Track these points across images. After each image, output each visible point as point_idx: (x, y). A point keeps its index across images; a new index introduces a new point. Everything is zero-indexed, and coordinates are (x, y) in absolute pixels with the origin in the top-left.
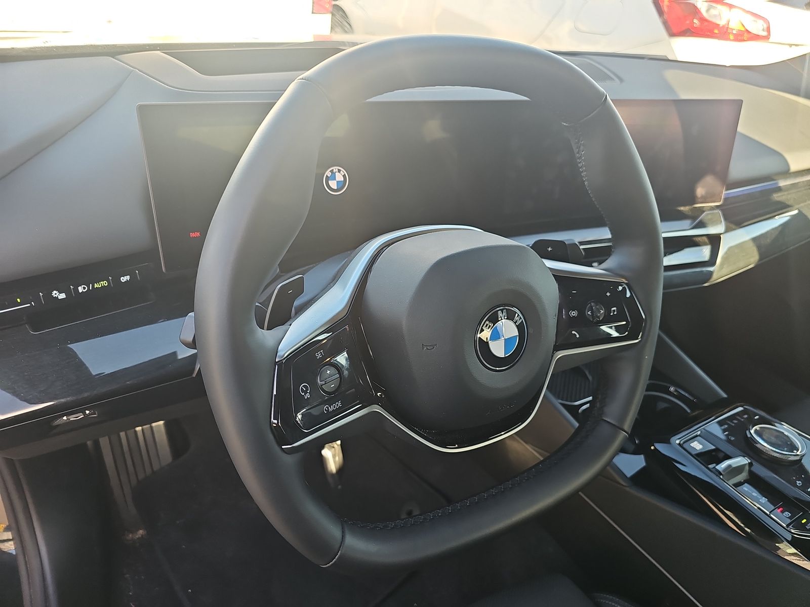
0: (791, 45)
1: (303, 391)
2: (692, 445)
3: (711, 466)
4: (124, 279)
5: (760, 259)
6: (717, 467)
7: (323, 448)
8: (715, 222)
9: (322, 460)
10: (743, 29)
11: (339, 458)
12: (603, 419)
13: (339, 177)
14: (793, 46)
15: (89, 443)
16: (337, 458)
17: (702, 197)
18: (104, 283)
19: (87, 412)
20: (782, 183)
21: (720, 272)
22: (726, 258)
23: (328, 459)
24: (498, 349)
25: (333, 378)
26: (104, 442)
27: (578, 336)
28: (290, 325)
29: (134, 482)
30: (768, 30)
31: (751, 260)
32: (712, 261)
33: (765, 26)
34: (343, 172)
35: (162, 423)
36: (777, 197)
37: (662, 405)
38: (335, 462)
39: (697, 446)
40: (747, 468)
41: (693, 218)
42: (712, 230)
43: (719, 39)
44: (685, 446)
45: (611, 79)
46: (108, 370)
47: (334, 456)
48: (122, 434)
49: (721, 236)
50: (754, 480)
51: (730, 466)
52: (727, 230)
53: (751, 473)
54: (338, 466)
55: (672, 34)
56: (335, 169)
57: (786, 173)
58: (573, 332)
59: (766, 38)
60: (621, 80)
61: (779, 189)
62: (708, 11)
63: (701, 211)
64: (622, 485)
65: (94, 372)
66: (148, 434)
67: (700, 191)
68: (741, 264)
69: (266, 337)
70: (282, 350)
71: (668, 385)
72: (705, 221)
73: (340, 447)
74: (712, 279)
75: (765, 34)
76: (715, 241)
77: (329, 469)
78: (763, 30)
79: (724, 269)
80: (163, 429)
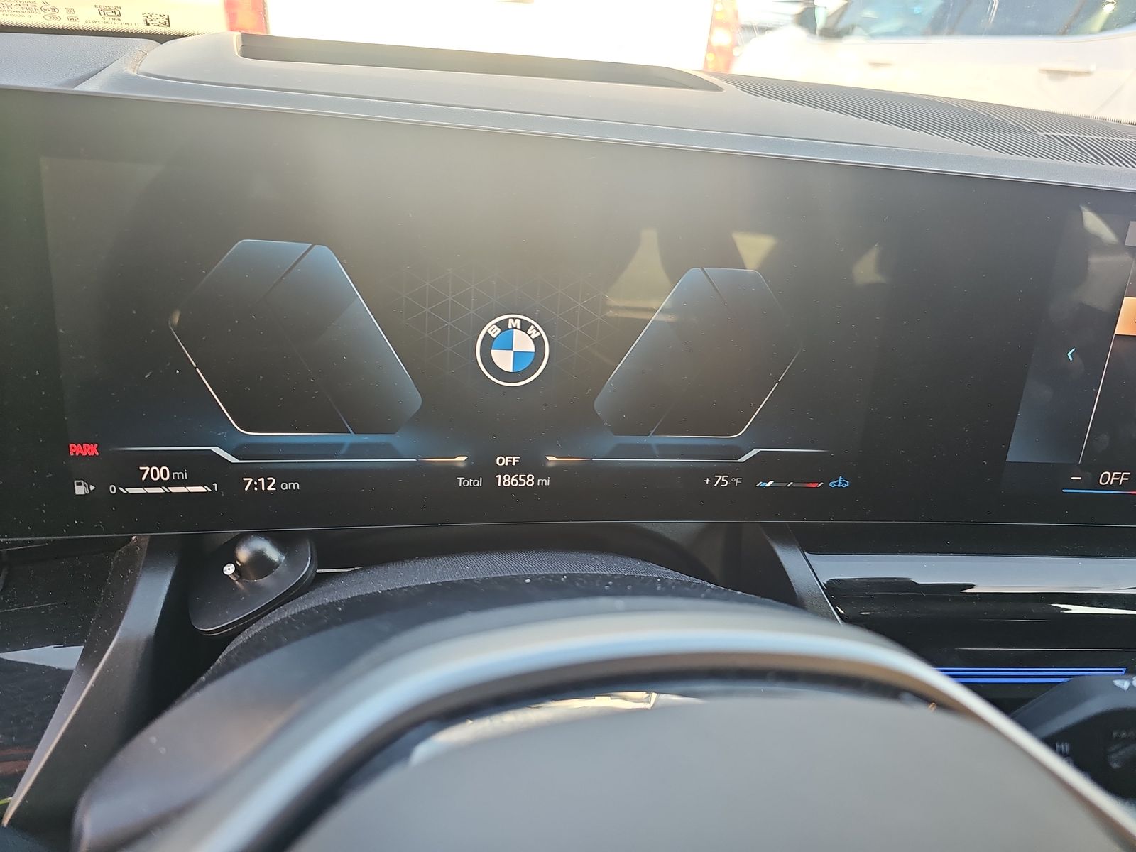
13: (523, 343)
34: (536, 329)
56: (514, 321)
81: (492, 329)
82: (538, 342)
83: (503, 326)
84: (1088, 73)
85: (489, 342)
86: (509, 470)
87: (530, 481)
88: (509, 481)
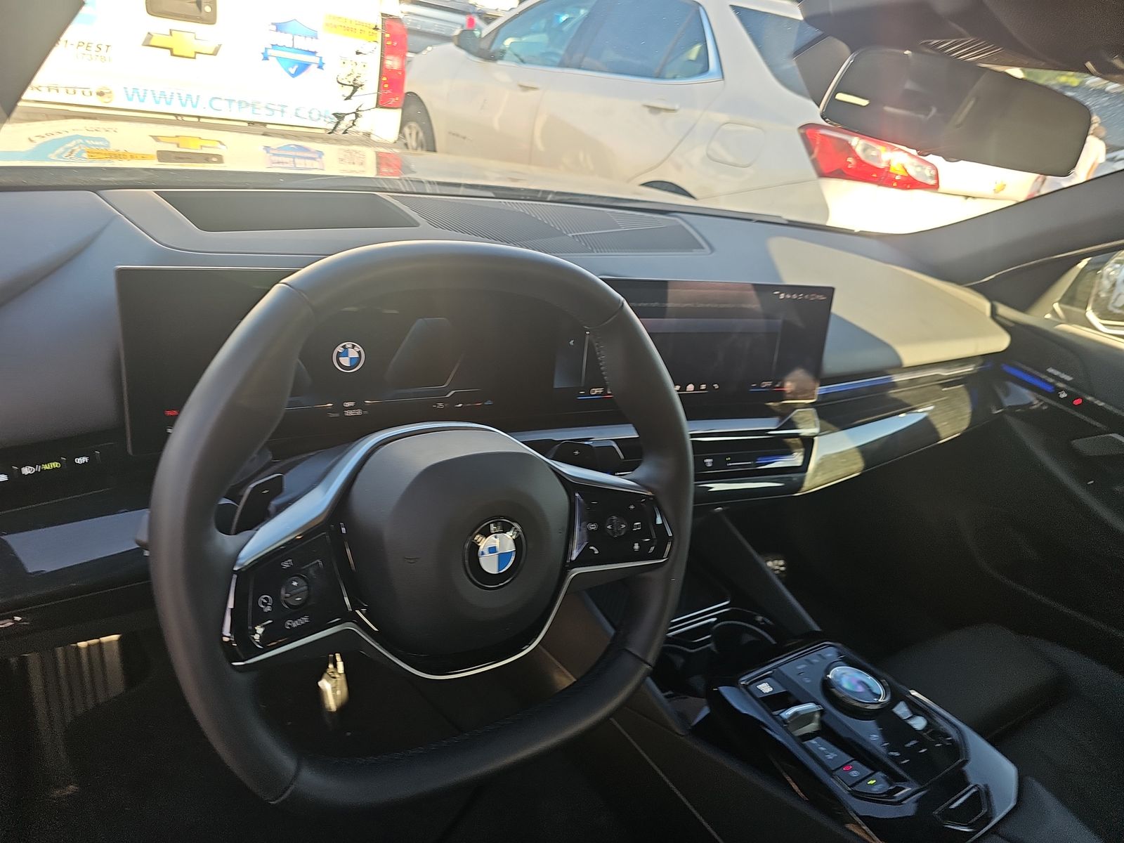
0: (967, 197)
1: (263, 603)
2: (759, 687)
3: (776, 713)
4: (81, 460)
5: (865, 468)
6: (783, 715)
7: (320, 679)
8: (807, 422)
9: (318, 694)
10: (906, 175)
11: (342, 692)
12: (627, 650)
13: (353, 353)
14: (969, 199)
15: (13, 660)
16: (338, 692)
17: (792, 393)
18: (55, 465)
19: (17, 618)
20: (897, 378)
21: (814, 481)
22: (820, 466)
23: (326, 692)
24: (490, 565)
25: (302, 589)
26: (33, 659)
27: (596, 552)
28: (257, 530)
29: (69, 719)
30: (937, 177)
31: (855, 467)
32: (804, 468)
33: (933, 172)
34: (358, 348)
35: (115, 637)
36: (892, 393)
37: (747, 638)
38: (335, 696)
39: (765, 688)
40: (817, 716)
41: (782, 416)
42: (805, 432)
43: (879, 185)
44: (751, 687)
45: (701, 247)
46: (49, 568)
47: (334, 689)
48: (59, 650)
49: (816, 438)
50: (826, 732)
51: (796, 713)
52: (823, 431)
53: (822, 723)
54: (339, 702)
55: (823, 175)
56: (349, 345)
57: (899, 368)
58: (592, 548)
59: (935, 187)
60: (712, 249)
61: (894, 385)
62: (865, 150)
63: (793, 408)
64: (677, 733)
65: (31, 568)
66: (95, 652)
67: (789, 386)
68: (840, 472)
69: (227, 542)
70: (242, 558)
71: (755, 613)
72: (795, 420)
73: (343, 676)
74: (804, 489)
75: (932, 182)
76: (808, 443)
77: (327, 706)
78: (931, 177)
79: (817, 478)
80: (116, 648)
81: (339, 349)
82: (359, 352)
83: (344, 347)
84: (674, 110)
85: (339, 354)
86: (350, 408)
87: (359, 412)
88: (349, 413)
